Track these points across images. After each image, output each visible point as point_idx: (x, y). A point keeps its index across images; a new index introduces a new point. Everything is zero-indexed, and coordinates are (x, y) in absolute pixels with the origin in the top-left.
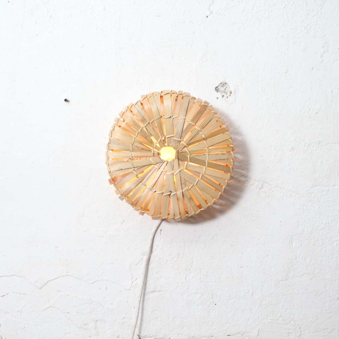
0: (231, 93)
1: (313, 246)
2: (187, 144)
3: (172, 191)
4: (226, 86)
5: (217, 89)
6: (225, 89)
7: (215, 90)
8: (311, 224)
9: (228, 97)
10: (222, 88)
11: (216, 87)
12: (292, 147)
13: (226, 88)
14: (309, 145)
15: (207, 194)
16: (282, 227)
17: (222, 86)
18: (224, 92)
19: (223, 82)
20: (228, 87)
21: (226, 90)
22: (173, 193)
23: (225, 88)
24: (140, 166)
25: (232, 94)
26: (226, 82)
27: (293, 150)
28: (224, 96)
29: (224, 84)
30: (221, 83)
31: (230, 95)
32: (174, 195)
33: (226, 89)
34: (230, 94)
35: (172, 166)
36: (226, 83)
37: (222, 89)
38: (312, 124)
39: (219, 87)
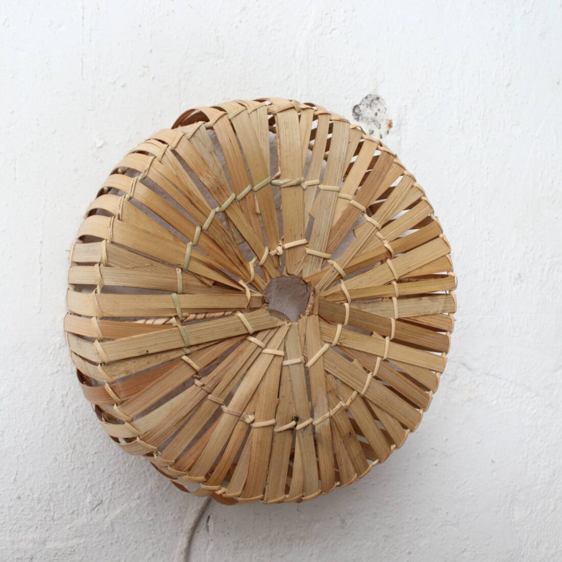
0: (390, 126)
1: (553, 511)
2: (344, 270)
3: (301, 416)
4: (379, 106)
5: (357, 111)
6: (376, 114)
7: (353, 115)
8: (550, 461)
9: (383, 136)
10: (369, 110)
11: (356, 107)
12: (519, 275)
13: (379, 110)
14: (550, 269)
15: (392, 416)
16: (494, 474)
17: (368, 105)
18: (374, 121)
19: (373, 94)
20: (382, 108)
21: (378, 118)
22: (305, 421)
23: (376, 110)
24: (207, 343)
25: (392, 130)
26: (380, 94)
27: (521, 281)
28: (373, 132)
29: (372, 101)
30: (366, 97)
31: (388, 132)
32: (305, 428)
33: (379, 113)
34: (387, 130)
35: (303, 339)
36: (378, 99)
37: (368, 113)
38: (557, 218)
39: (361, 107)
